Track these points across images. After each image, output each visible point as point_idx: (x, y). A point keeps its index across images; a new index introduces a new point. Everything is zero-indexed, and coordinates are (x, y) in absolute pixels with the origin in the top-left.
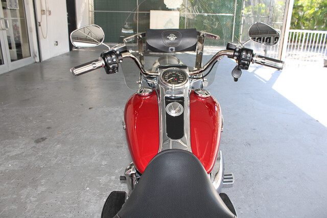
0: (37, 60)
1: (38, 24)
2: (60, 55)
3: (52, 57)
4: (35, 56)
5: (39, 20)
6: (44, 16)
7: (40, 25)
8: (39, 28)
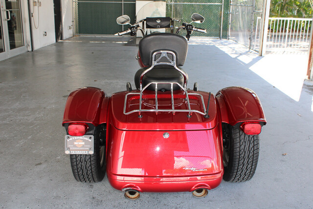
0: (30, 49)
1: (31, 15)
2: (48, 46)
3: (41, 47)
4: (28, 45)
5: (32, 12)
6: (36, 7)
7: (32, 16)
8: (32, 18)
